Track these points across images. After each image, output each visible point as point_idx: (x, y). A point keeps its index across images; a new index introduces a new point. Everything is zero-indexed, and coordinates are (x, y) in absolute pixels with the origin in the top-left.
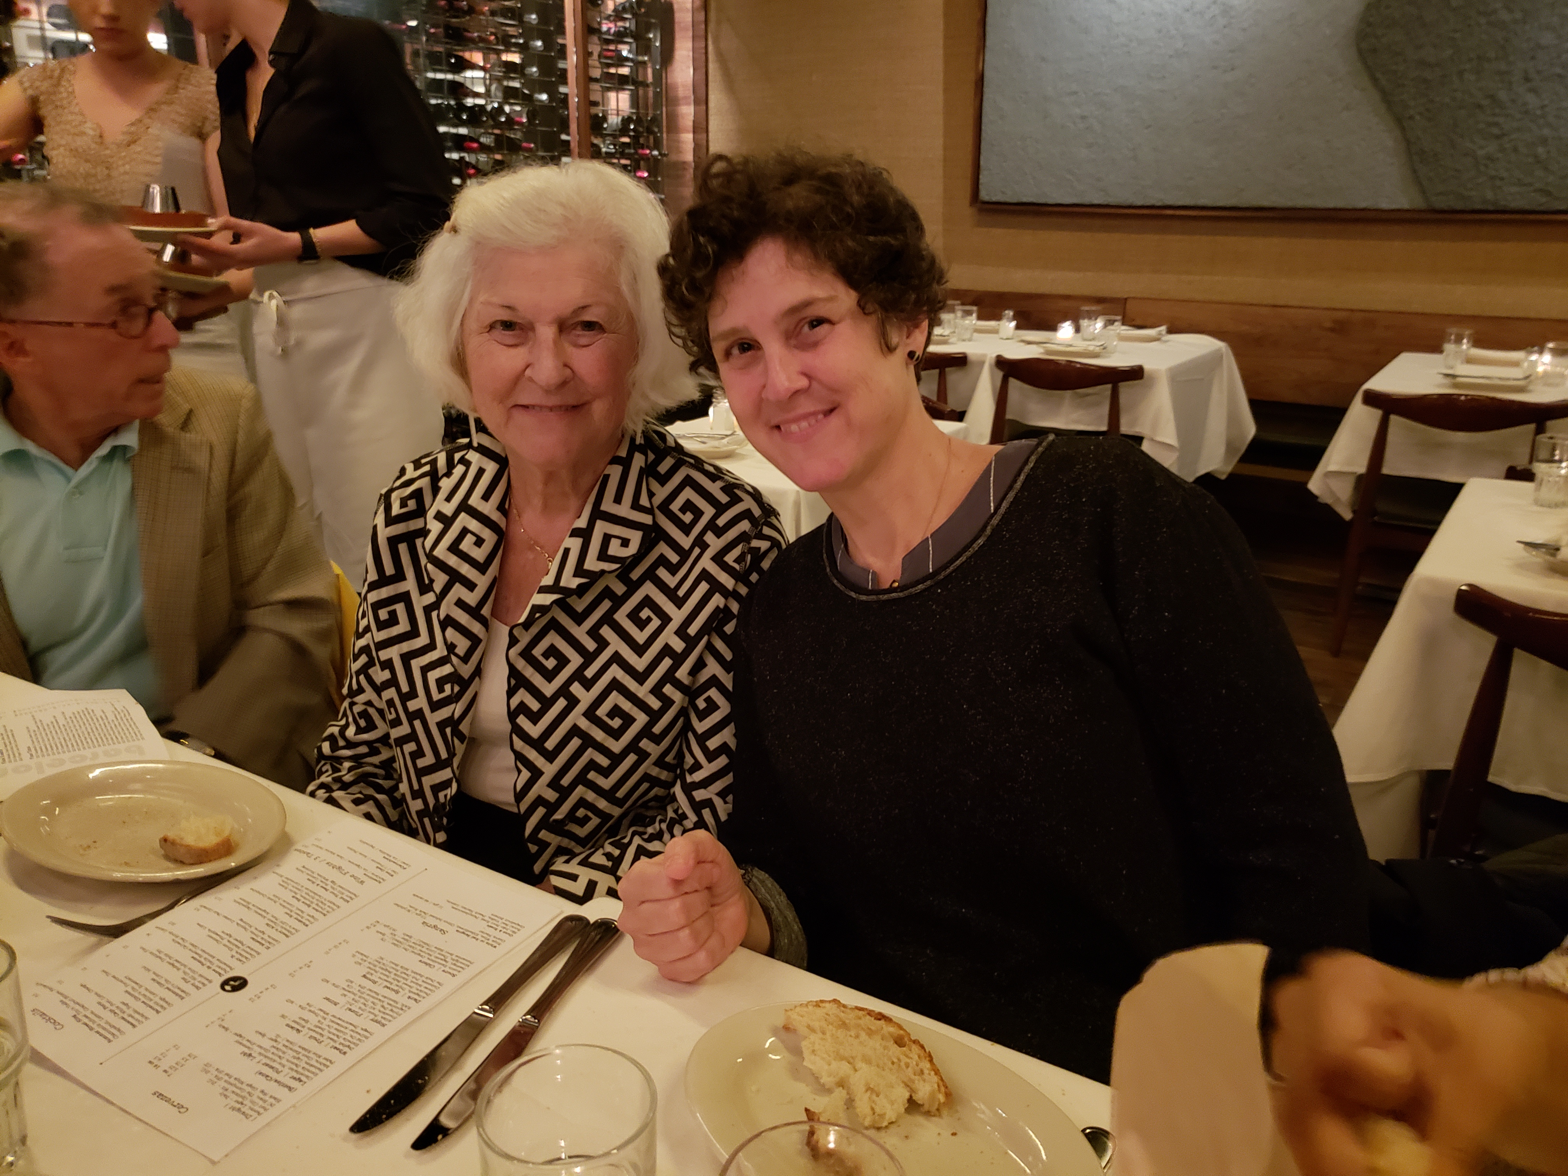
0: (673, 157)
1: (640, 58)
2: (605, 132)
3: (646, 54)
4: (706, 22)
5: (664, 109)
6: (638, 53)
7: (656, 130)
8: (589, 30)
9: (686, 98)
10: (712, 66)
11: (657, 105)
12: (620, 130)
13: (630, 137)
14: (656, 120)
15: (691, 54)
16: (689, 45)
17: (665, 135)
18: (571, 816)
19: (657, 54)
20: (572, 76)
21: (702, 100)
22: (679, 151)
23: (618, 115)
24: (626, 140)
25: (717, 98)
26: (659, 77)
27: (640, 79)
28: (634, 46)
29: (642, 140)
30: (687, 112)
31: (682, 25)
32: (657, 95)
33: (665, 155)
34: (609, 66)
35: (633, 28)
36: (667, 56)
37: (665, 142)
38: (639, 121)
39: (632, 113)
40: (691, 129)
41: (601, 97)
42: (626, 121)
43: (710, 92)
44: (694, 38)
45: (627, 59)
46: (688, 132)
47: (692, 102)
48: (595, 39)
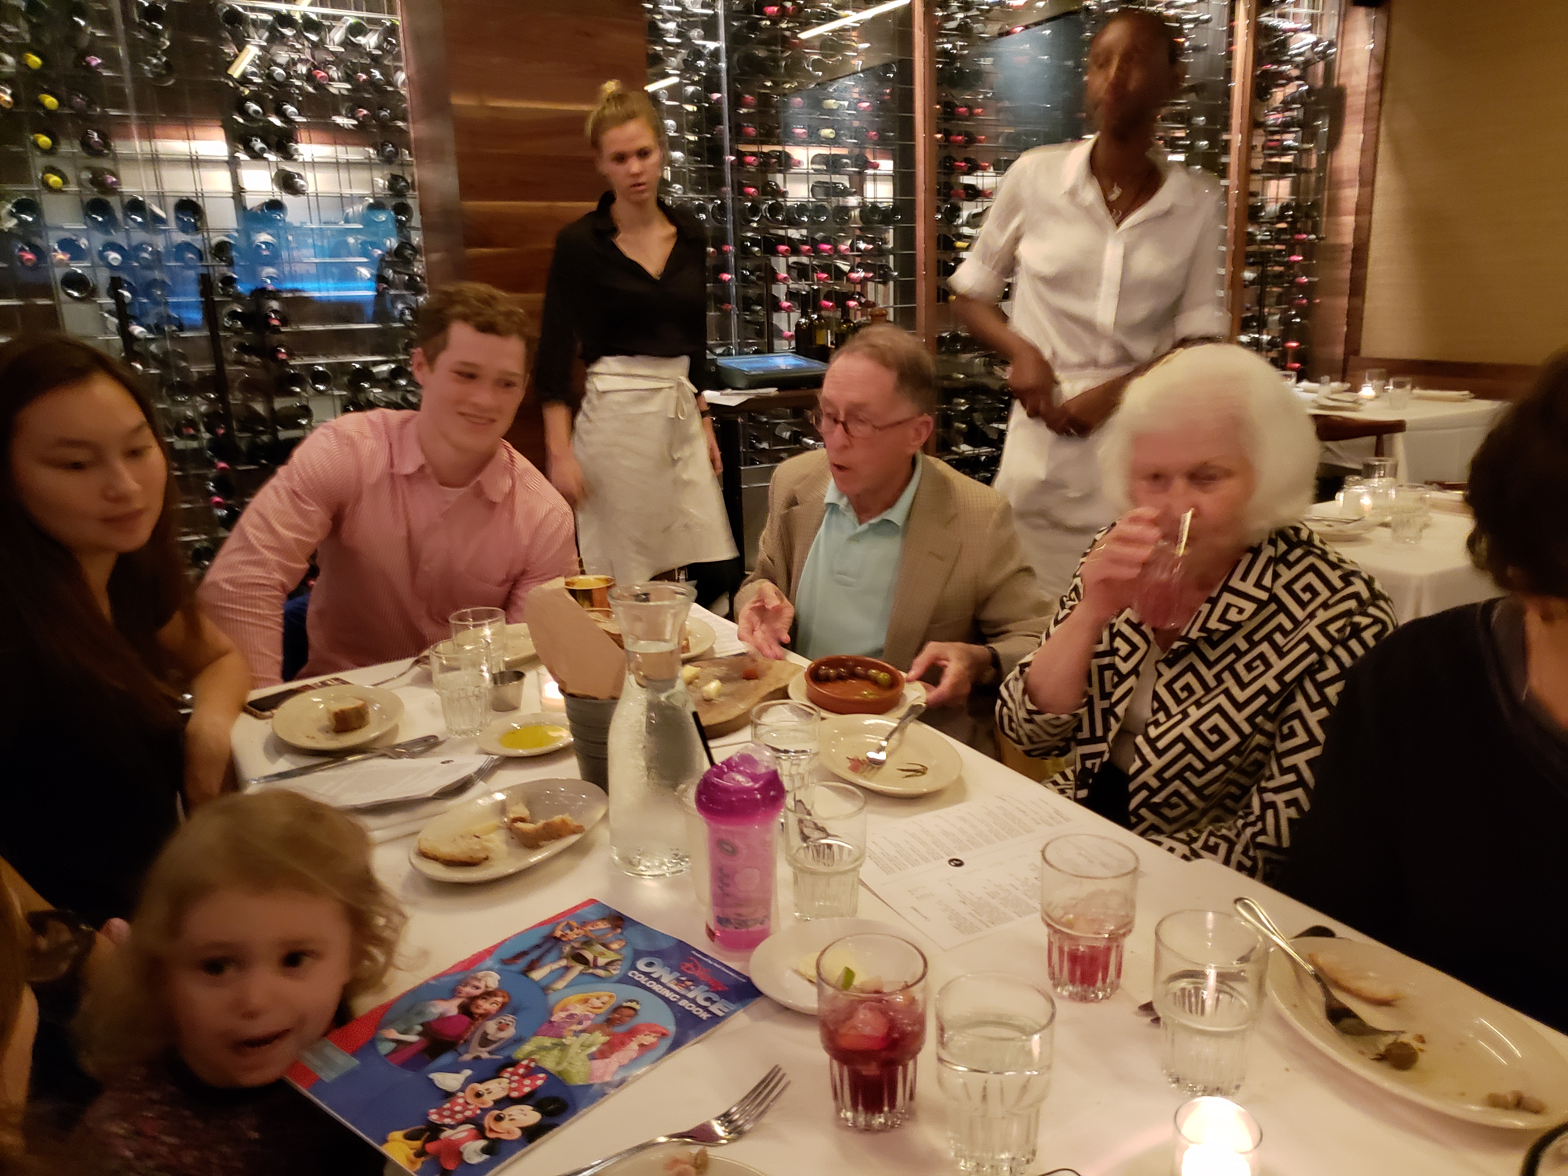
0: (1331, 241)
1: (1306, 146)
2: (1262, 220)
3: (1312, 143)
4: (1380, 104)
5: (1326, 193)
6: (1303, 142)
7: (1315, 214)
8: (1255, 124)
9: (1350, 181)
10: (1382, 147)
11: (1318, 190)
12: (1277, 217)
13: (1287, 222)
14: (1316, 205)
15: (1362, 136)
16: (1359, 127)
17: (1324, 219)
18: (1166, 802)
19: (1323, 141)
20: (1233, 170)
21: (1367, 180)
22: (1338, 234)
23: (1277, 202)
24: (1283, 225)
25: (1384, 179)
26: (1323, 162)
27: (1304, 166)
28: (1300, 134)
29: (1299, 225)
30: (1350, 195)
31: (1354, 108)
32: (1319, 180)
33: (1323, 239)
34: (1272, 156)
35: (1301, 116)
36: (1334, 140)
37: (1323, 226)
38: (1298, 207)
39: (1292, 200)
40: (1354, 211)
41: (1260, 186)
42: (1284, 208)
43: (1378, 173)
44: (1365, 120)
45: (1290, 148)
46: (1350, 214)
47: (1358, 184)
48: (1261, 131)
